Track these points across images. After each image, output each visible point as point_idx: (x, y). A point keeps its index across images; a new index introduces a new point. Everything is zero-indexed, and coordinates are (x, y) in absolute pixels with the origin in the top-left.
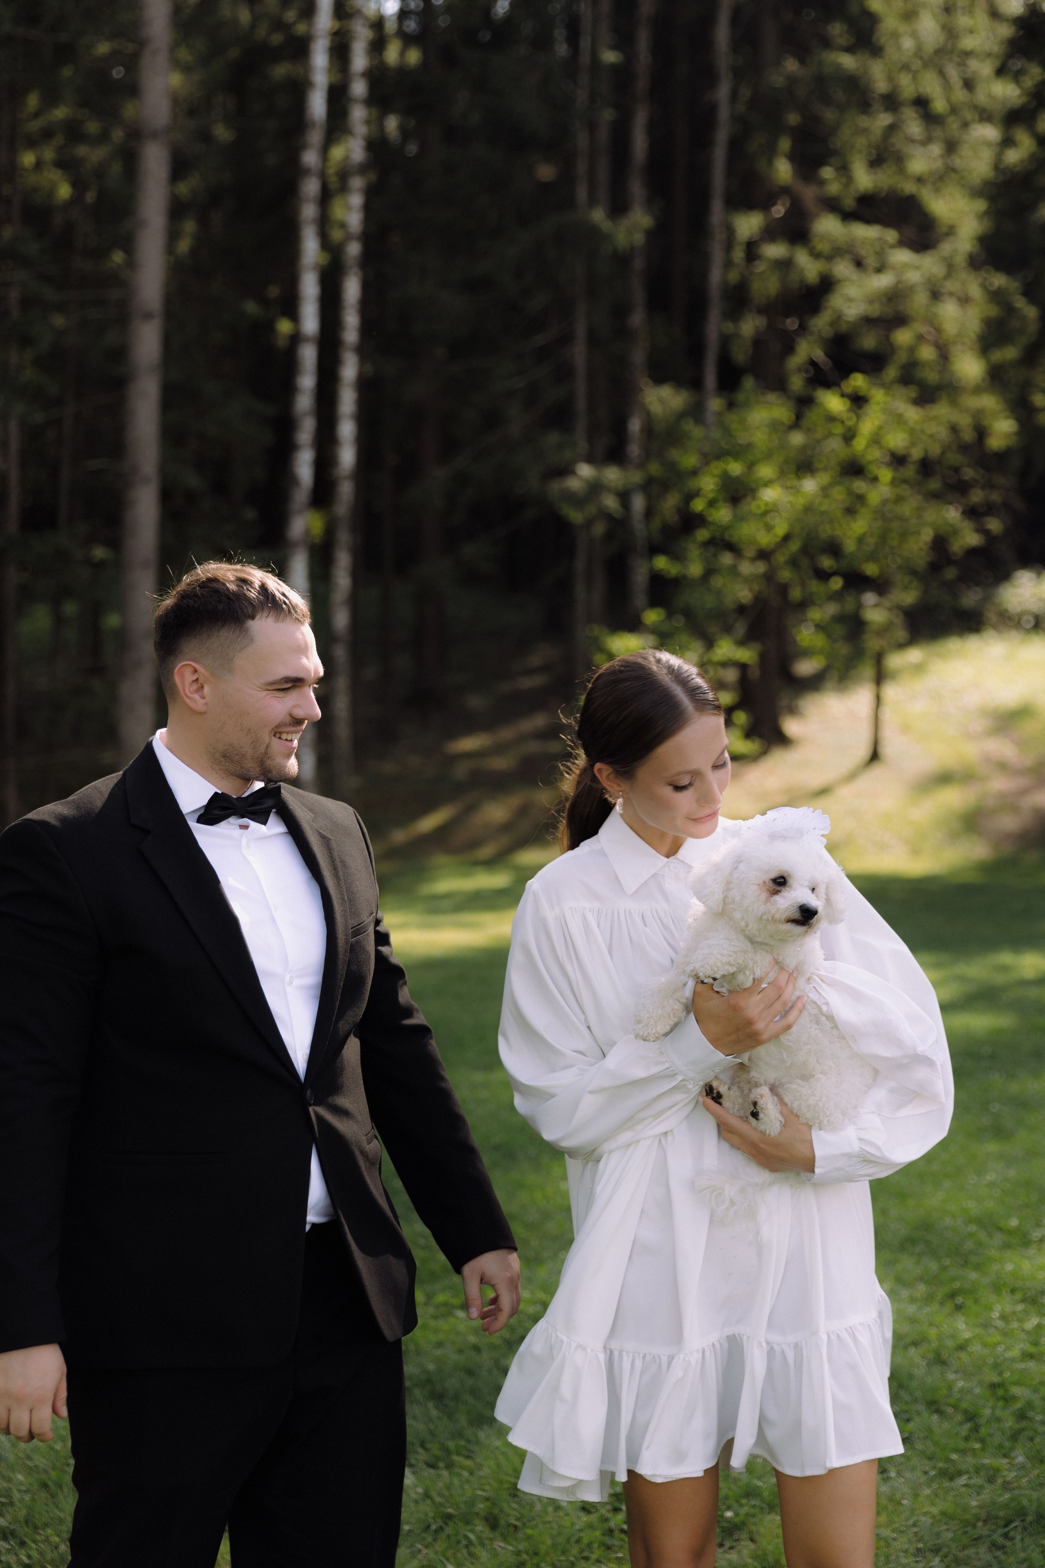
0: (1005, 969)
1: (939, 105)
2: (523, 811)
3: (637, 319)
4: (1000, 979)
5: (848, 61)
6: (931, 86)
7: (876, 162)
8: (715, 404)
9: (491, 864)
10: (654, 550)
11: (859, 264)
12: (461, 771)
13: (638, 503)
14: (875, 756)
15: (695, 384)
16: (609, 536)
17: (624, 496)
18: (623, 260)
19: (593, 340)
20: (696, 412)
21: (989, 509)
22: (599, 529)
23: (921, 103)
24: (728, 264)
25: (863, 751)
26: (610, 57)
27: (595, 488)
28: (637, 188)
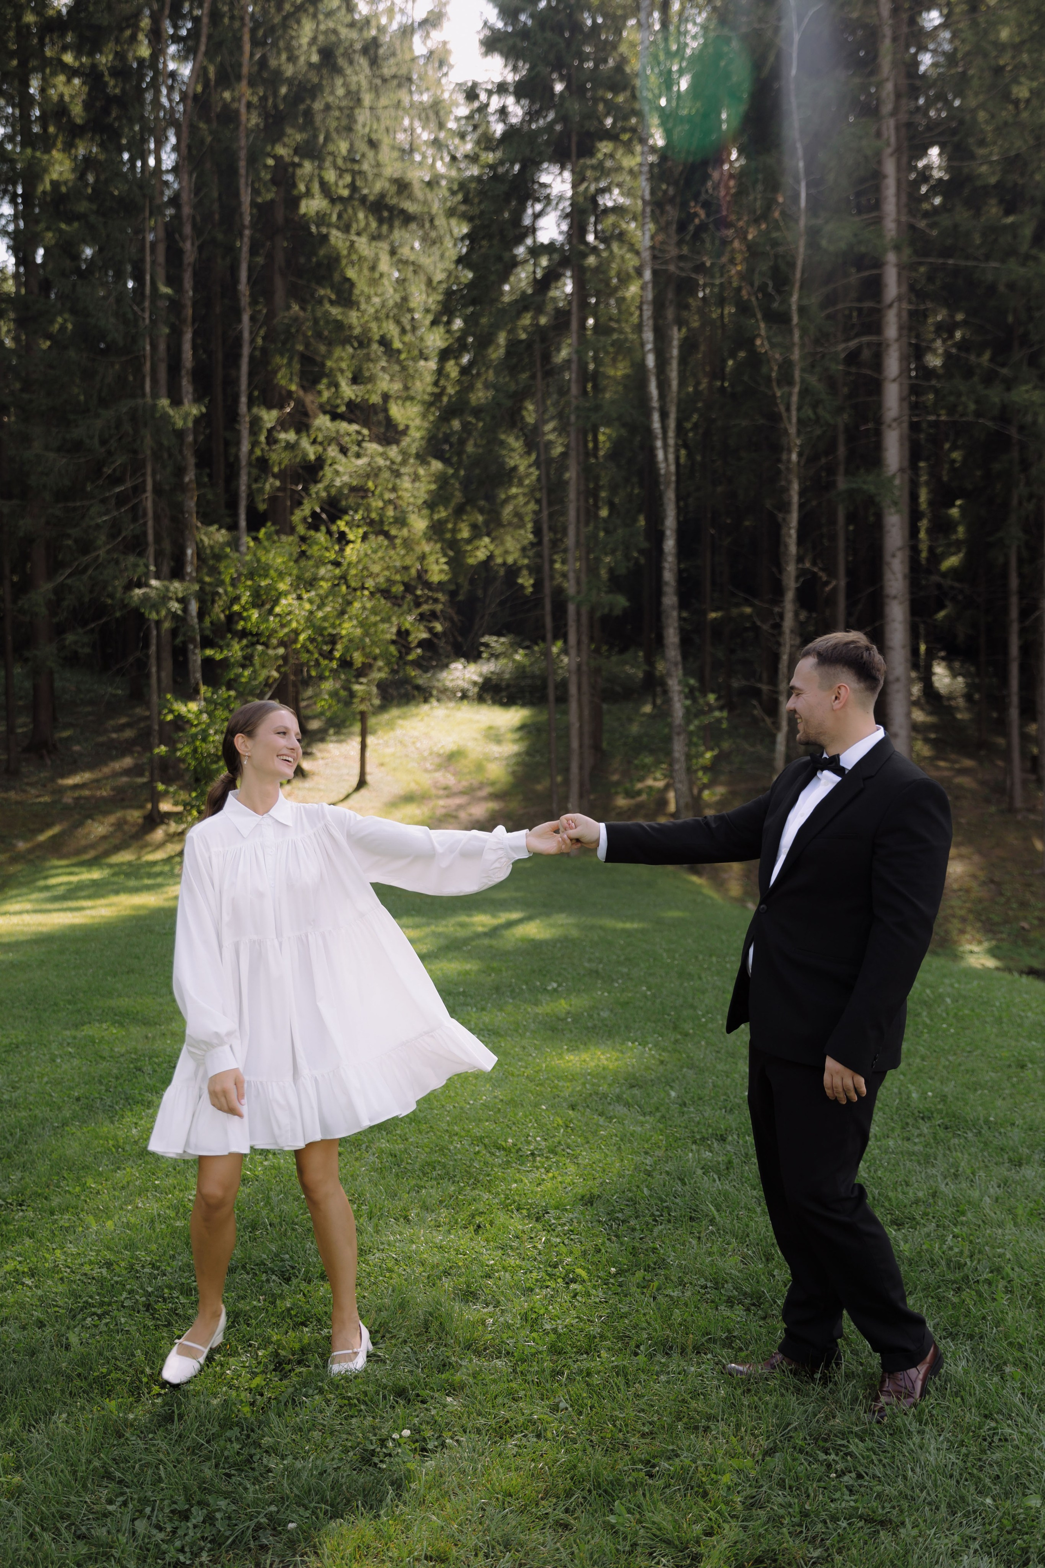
0: (462, 925)
1: (397, 345)
2: (120, 825)
3: (190, 476)
4: (462, 933)
5: (335, 311)
6: (392, 329)
7: (355, 380)
8: (247, 541)
9: (91, 864)
10: (207, 642)
11: (344, 451)
12: (68, 799)
13: (194, 607)
14: (362, 783)
15: (233, 527)
16: (174, 632)
17: (183, 601)
18: (180, 434)
19: (158, 491)
20: (235, 544)
21: (433, 615)
22: (167, 625)
23: (384, 342)
24: (255, 444)
25: (355, 781)
26: (165, 290)
27: (165, 598)
28: (187, 385)
